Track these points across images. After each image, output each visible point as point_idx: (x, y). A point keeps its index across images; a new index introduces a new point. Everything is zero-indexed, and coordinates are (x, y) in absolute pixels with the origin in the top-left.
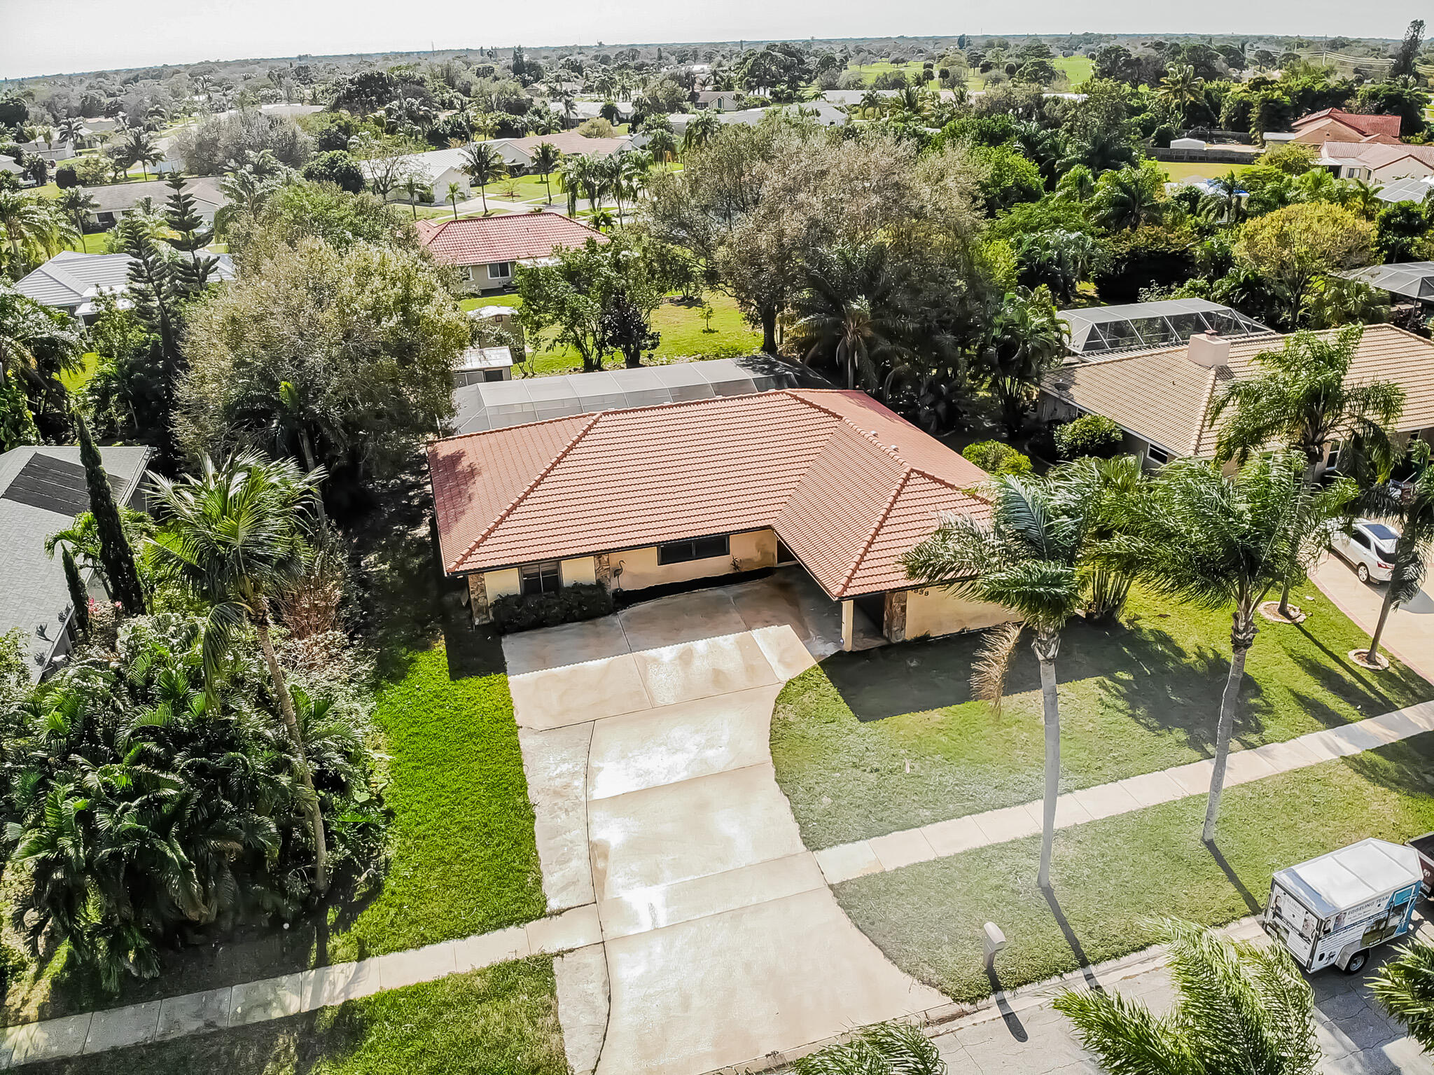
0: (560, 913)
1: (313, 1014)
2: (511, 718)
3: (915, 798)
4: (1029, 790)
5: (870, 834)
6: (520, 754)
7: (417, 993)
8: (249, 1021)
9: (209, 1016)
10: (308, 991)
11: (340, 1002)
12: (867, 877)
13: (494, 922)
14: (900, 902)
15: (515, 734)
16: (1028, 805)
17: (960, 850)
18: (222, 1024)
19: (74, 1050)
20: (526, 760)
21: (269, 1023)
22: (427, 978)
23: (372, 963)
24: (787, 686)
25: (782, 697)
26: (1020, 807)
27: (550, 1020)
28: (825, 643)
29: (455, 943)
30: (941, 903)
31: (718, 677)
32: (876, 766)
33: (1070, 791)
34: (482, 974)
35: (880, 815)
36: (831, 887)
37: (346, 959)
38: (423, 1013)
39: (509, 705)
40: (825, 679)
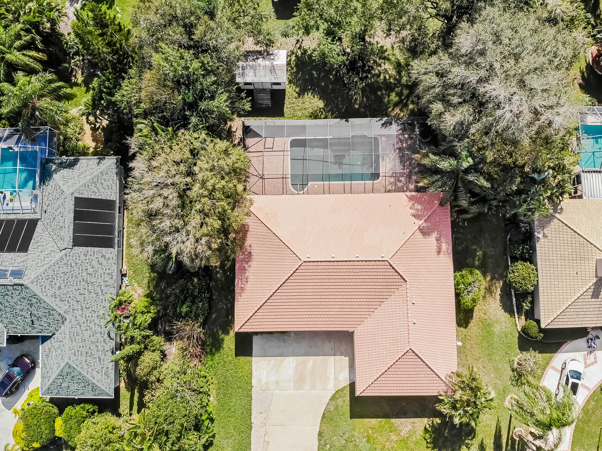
2: (251, 382)
6: (251, 400)
15: (251, 390)
20: (253, 402)
24: (336, 393)
25: (332, 399)
39: (251, 374)
40: (348, 393)
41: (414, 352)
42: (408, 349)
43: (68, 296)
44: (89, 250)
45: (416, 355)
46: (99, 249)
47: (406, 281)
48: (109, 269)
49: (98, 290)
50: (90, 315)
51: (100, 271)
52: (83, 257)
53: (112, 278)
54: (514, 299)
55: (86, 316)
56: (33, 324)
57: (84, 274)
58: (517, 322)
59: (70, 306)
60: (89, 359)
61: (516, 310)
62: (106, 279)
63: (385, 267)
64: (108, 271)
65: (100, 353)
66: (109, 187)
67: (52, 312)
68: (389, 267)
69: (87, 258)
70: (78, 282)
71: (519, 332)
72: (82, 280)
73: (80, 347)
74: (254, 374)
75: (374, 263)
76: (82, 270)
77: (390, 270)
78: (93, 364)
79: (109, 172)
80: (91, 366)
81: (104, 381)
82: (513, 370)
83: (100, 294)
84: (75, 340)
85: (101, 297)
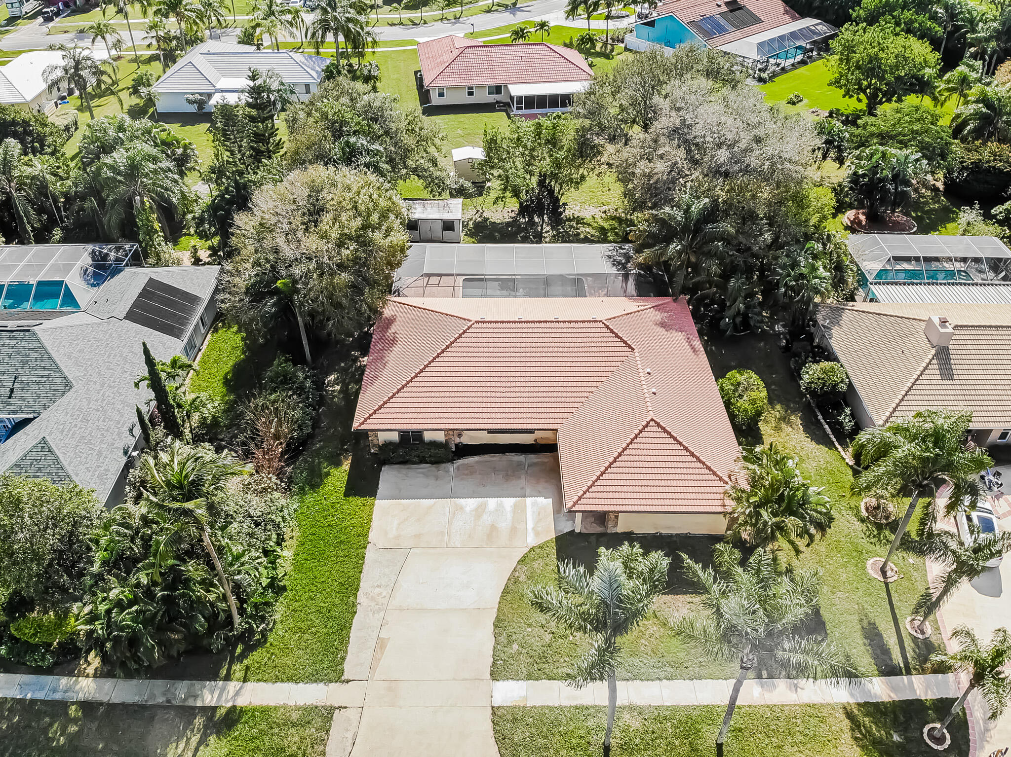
0: (348, 681)
1: (214, 709)
2: (366, 536)
3: (567, 659)
4: (635, 672)
5: (529, 677)
6: (362, 564)
7: (265, 711)
8: (187, 704)
9: (170, 696)
10: (216, 695)
11: (230, 705)
12: (514, 707)
13: (313, 679)
14: (524, 730)
15: (365, 548)
16: (630, 682)
17: (574, 703)
18: (174, 702)
19: (105, 699)
20: (366, 568)
21: (195, 708)
22: (272, 704)
23: (249, 685)
24: (530, 551)
25: (523, 560)
26: (625, 682)
27: (322, 747)
28: (567, 520)
29: (291, 685)
30: (546, 737)
31: (493, 531)
32: (554, 630)
33: (659, 679)
34: (298, 709)
35: (540, 666)
36: (493, 707)
37: (238, 680)
38: (264, 726)
39: (369, 524)
40: (554, 551)
41: (659, 425)
42: (648, 419)
43: (89, 363)
44: (145, 330)
45: (665, 430)
46: (159, 333)
47: (633, 349)
50: (112, 395)
52: (132, 333)
54: (826, 427)
55: (104, 394)
56: (10, 397)
58: (843, 453)
60: (82, 446)
61: (834, 439)
63: (599, 330)
65: (105, 446)
66: (199, 285)
67: (53, 376)
68: (605, 330)
69: (138, 336)
70: (113, 355)
71: (851, 467)
72: (118, 355)
73: (75, 426)
74: (375, 524)
75: (581, 325)
76: (125, 345)
77: (607, 335)
78: (85, 455)
80: (81, 457)
82: (863, 521)
84: (72, 415)
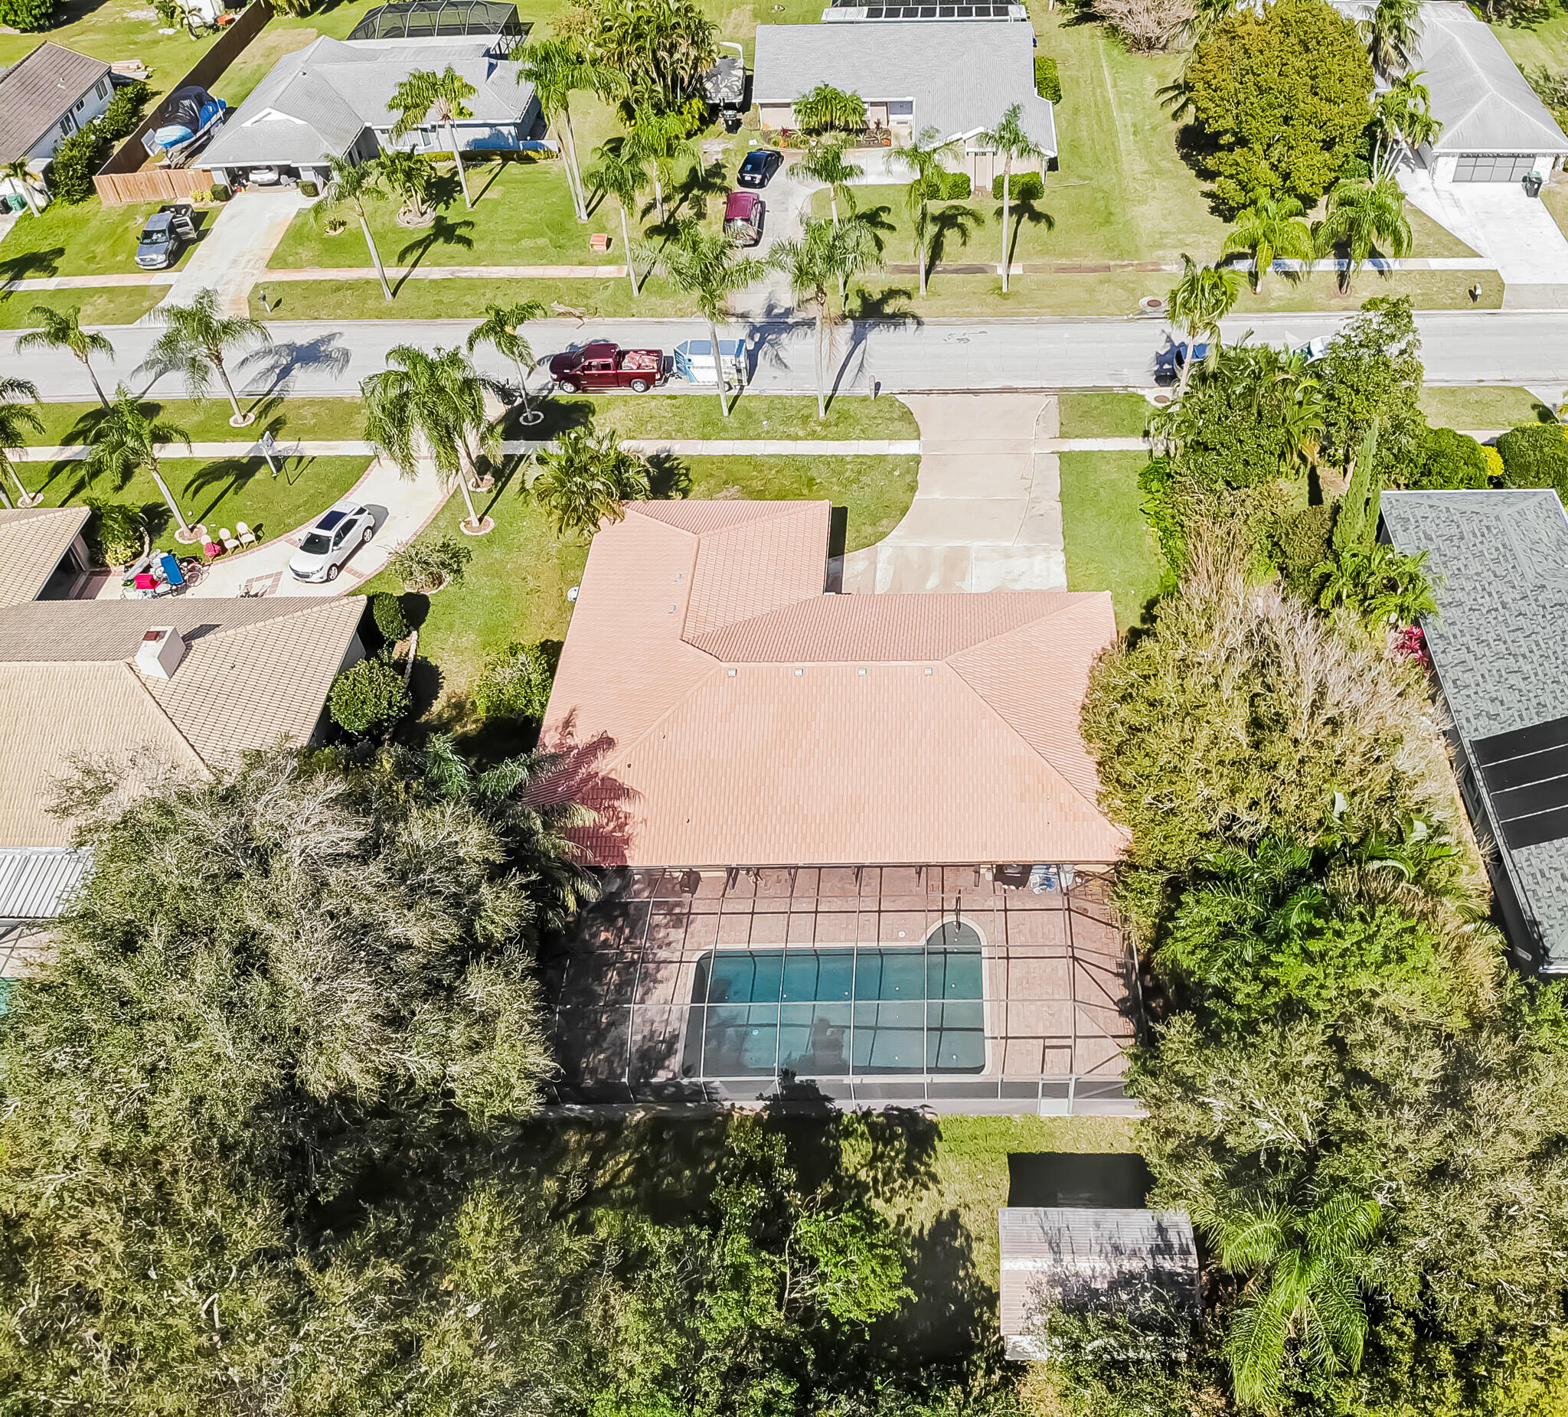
43: (1549, 617)
44: (1535, 716)
46: (1512, 729)
48: (1469, 696)
49: (1479, 650)
50: (1481, 601)
51: (1490, 687)
52: (1547, 699)
53: (1454, 682)
55: (1490, 594)
57: (1527, 668)
58: (413, 649)
59: (1536, 600)
60: (1454, 531)
61: (409, 666)
62: (1468, 675)
64: (1471, 692)
65: (1431, 548)
66: (1543, 875)
69: (1534, 702)
70: (1535, 648)
71: (417, 631)
72: (1528, 654)
73: (1482, 543)
76: (1536, 675)
79: (1559, 914)
81: (1407, 509)
83: (1473, 646)
84: (1497, 549)
85: (1467, 639)
